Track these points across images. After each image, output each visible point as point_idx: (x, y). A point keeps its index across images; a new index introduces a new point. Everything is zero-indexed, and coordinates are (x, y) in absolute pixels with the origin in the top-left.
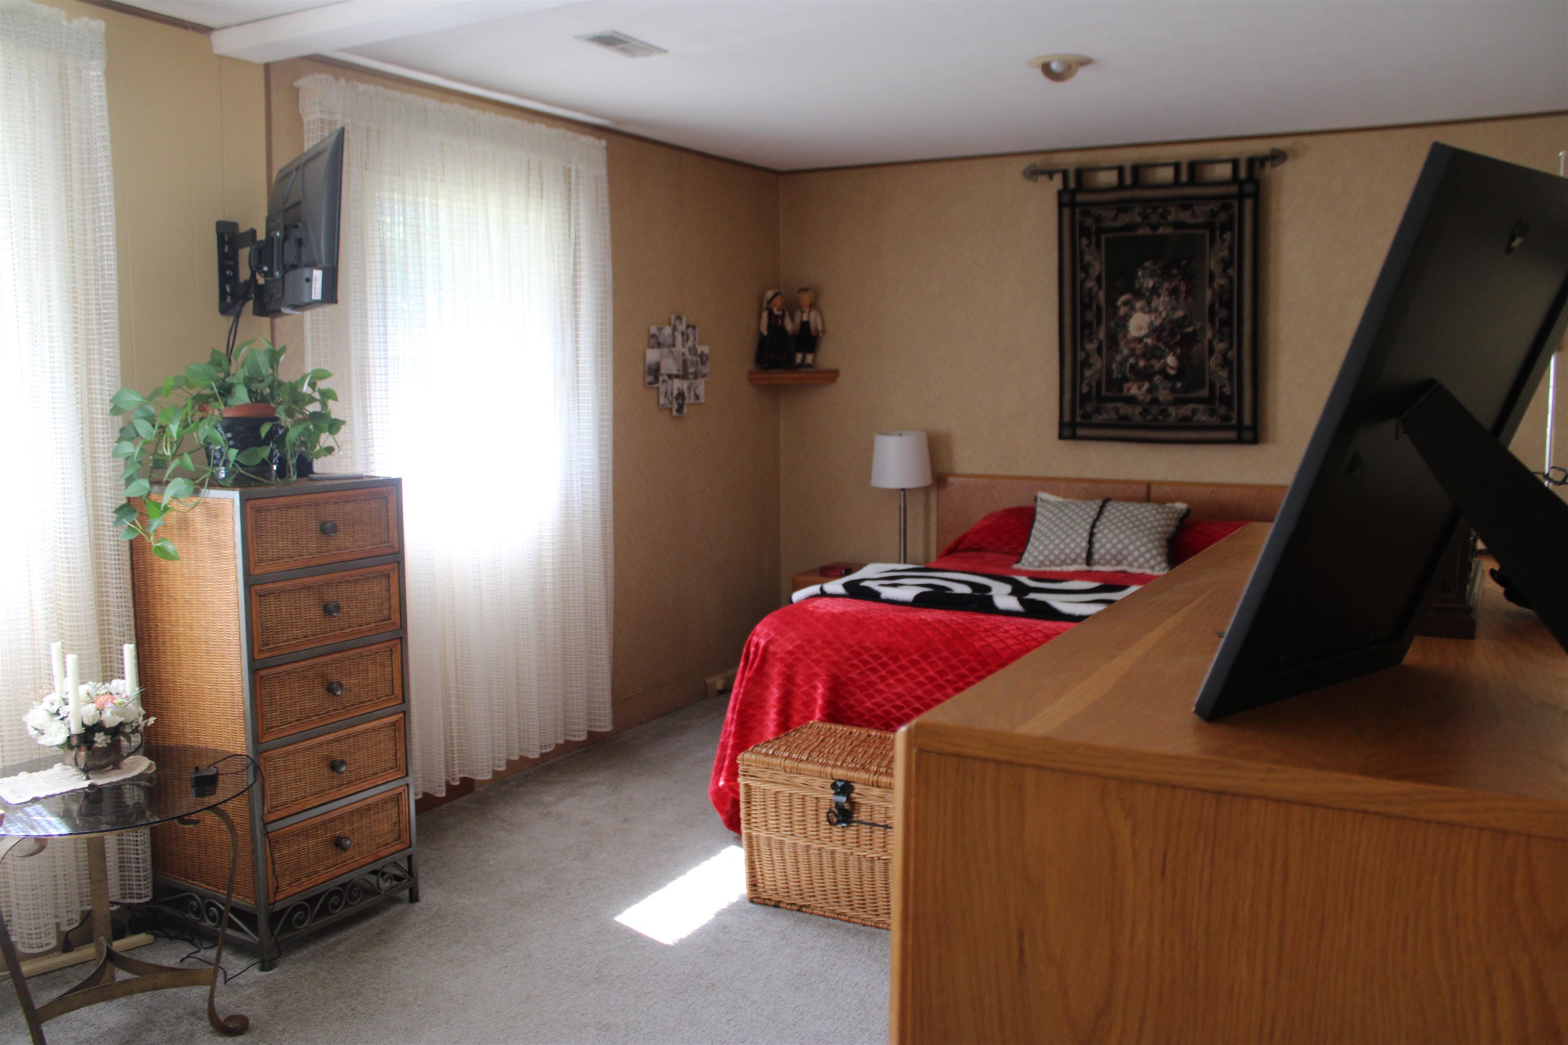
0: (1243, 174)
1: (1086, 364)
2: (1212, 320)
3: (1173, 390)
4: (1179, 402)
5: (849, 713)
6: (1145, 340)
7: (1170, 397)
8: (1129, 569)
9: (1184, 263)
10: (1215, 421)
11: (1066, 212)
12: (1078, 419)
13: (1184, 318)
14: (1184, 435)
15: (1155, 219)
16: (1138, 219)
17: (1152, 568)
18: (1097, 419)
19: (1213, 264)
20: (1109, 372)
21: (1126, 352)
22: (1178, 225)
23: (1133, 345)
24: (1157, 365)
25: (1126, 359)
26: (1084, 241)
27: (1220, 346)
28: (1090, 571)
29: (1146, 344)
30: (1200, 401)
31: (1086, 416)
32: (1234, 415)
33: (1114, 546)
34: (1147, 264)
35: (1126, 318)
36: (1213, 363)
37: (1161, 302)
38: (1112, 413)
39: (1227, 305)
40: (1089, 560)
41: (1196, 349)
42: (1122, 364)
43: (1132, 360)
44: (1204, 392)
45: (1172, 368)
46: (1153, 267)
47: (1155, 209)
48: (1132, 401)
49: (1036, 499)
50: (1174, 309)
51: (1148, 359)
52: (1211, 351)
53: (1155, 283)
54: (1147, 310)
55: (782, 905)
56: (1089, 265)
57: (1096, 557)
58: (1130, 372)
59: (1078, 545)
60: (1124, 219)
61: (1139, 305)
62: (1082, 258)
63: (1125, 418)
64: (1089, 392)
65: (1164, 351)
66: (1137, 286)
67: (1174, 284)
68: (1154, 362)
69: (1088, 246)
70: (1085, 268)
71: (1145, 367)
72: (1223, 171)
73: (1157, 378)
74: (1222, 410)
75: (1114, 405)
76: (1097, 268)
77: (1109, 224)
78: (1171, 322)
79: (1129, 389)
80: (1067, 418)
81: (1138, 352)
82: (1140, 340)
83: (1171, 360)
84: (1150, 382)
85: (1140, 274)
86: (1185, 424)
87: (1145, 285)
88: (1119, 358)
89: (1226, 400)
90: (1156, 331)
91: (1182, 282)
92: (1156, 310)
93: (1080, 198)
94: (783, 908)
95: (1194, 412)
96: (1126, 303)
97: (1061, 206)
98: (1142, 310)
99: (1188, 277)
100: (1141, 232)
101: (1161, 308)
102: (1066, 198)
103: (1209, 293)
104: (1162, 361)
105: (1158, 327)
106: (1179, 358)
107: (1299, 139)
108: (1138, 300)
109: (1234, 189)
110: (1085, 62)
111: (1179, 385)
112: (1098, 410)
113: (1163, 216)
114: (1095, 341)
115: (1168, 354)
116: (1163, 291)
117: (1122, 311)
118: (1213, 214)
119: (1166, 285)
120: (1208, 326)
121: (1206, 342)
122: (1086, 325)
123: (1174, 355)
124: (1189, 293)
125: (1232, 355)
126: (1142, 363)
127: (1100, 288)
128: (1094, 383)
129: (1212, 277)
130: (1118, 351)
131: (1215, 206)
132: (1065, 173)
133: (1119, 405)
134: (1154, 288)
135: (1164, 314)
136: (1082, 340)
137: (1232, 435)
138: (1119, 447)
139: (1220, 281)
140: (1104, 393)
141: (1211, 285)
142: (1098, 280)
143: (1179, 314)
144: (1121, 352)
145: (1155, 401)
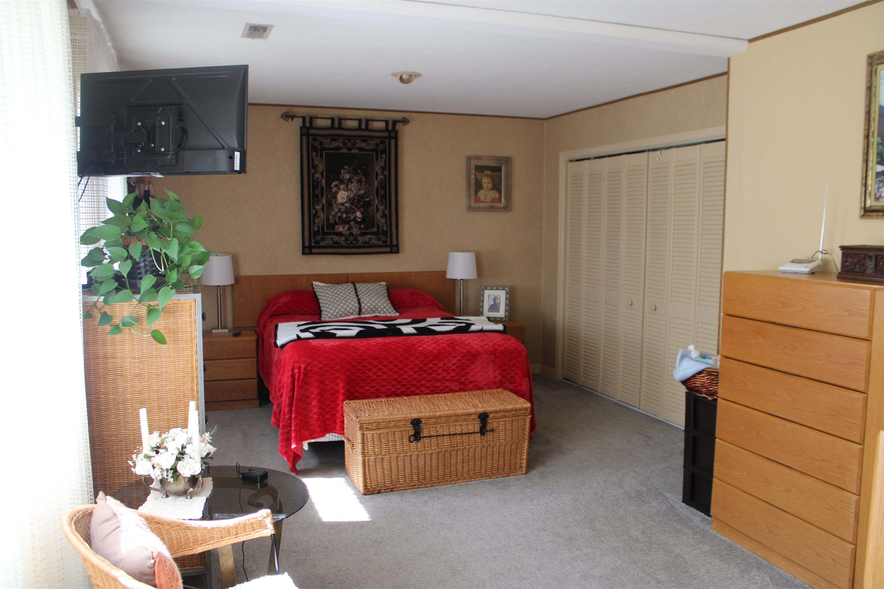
0: (390, 128)
1: (316, 216)
2: (377, 196)
3: (360, 229)
4: (363, 234)
5: (356, 394)
6: (345, 204)
7: (359, 232)
8: (379, 315)
9: (364, 167)
10: (380, 243)
11: (305, 138)
12: (313, 244)
13: (365, 194)
14: (365, 250)
15: (349, 145)
16: (341, 145)
17: (390, 313)
18: (322, 243)
19: (378, 169)
20: (328, 220)
21: (336, 210)
22: (361, 149)
23: (340, 207)
24: (352, 217)
25: (337, 213)
26: (314, 154)
27: (381, 208)
28: (360, 318)
29: (346, 206)
30: (372, 234)
31: (317, 242)
32: (389, 240)
33: (371, 304)
34: (346, 167)
35: (336, 193)
36: (378, 215)
37: (353, 186)
38: (330, 240)
39: (384, 188)
40: (360, 312)
41: (371, 209)
42: (334, 216)
43: (339, 214)
44: (375, 230)
45: (359, 218)
46: (349, 169)
47: (349, 140)
48: (340, 234)
49: (312, 285)
50: (359, 189)
51: (347, 214)
52: (378, 210)
53: (350, 176)
54: (346, 189)
55: (382, 491)
56: (317, 166)
57: (363, 310)
58: (338, 220)
59: (353, 305)
60: (334, 144)
61: (342, 187)
62: (313, 163)
63: (336, 243)
64: (318, 230)
65: (354, 210)
66: (341, 178)
67: (359, 178)
68: (350, 215)
69: (316, 156)
70: (315, 167)
71: (346, 218)
72: (381, 125)
73: (352, 223)
74: (383, 238)
75: (331, 236)
76: (321, 167)
77: (327, 146)
78: (358, 196)
79: (338, 228)
80: (307, 244)
81: (342, 210)
82: (343, 204)
83: (358, 214)
84: (348, 225)
85: (342, 172)
86: (366, 245)
87: (345, 177)
88: (333, 213)
89: (385, 233)
90: (351, 200)
91: (363, 177)
92: (351, 190)
93: (312, 131)
94: (383, 492)
95: (370, 239)
96: (336, 186)
97: (302, 135)
98: (344, 190)
99: (366, 174)
100: (343, 151)
101: (353, 189)
102: (305, 131)
103: (376, 182)
104: (354, 215)
105: (351, 198)
106: (362, 213)
107: (411, 114)
108: (341, 185)
109: (386, 134)
110: (418, 75)
111: (362, 226)
112: (323, 239)
113: (354, 144)
114: (320, 204)
115: (357, 212)
116: (354, 181)
117: (334, 190)
118: (377, 145)
119: (355, 178)
120: (376, 198)
121: (375, 206)
122: (315, 196)
123: (360, 212)
124: (366, 182)
125: (387, 212)
126: (344, 216)
127: (323, 178)
128: (320, 226)
129: (377, 175)
130: (332, 210)
131: (378, 141)
132: (304, 118)
133: (333, 236)
134: (349, 179)
135: (355, 192)
136: (313, 204)
137: (388, 249)
138: (330, 258)
139: (381, 177)
140: (325, 231)
141: (377, 179)
142: (322, 174)
143: (362, 192)
144: (334, 211)
145: (351, 234)
